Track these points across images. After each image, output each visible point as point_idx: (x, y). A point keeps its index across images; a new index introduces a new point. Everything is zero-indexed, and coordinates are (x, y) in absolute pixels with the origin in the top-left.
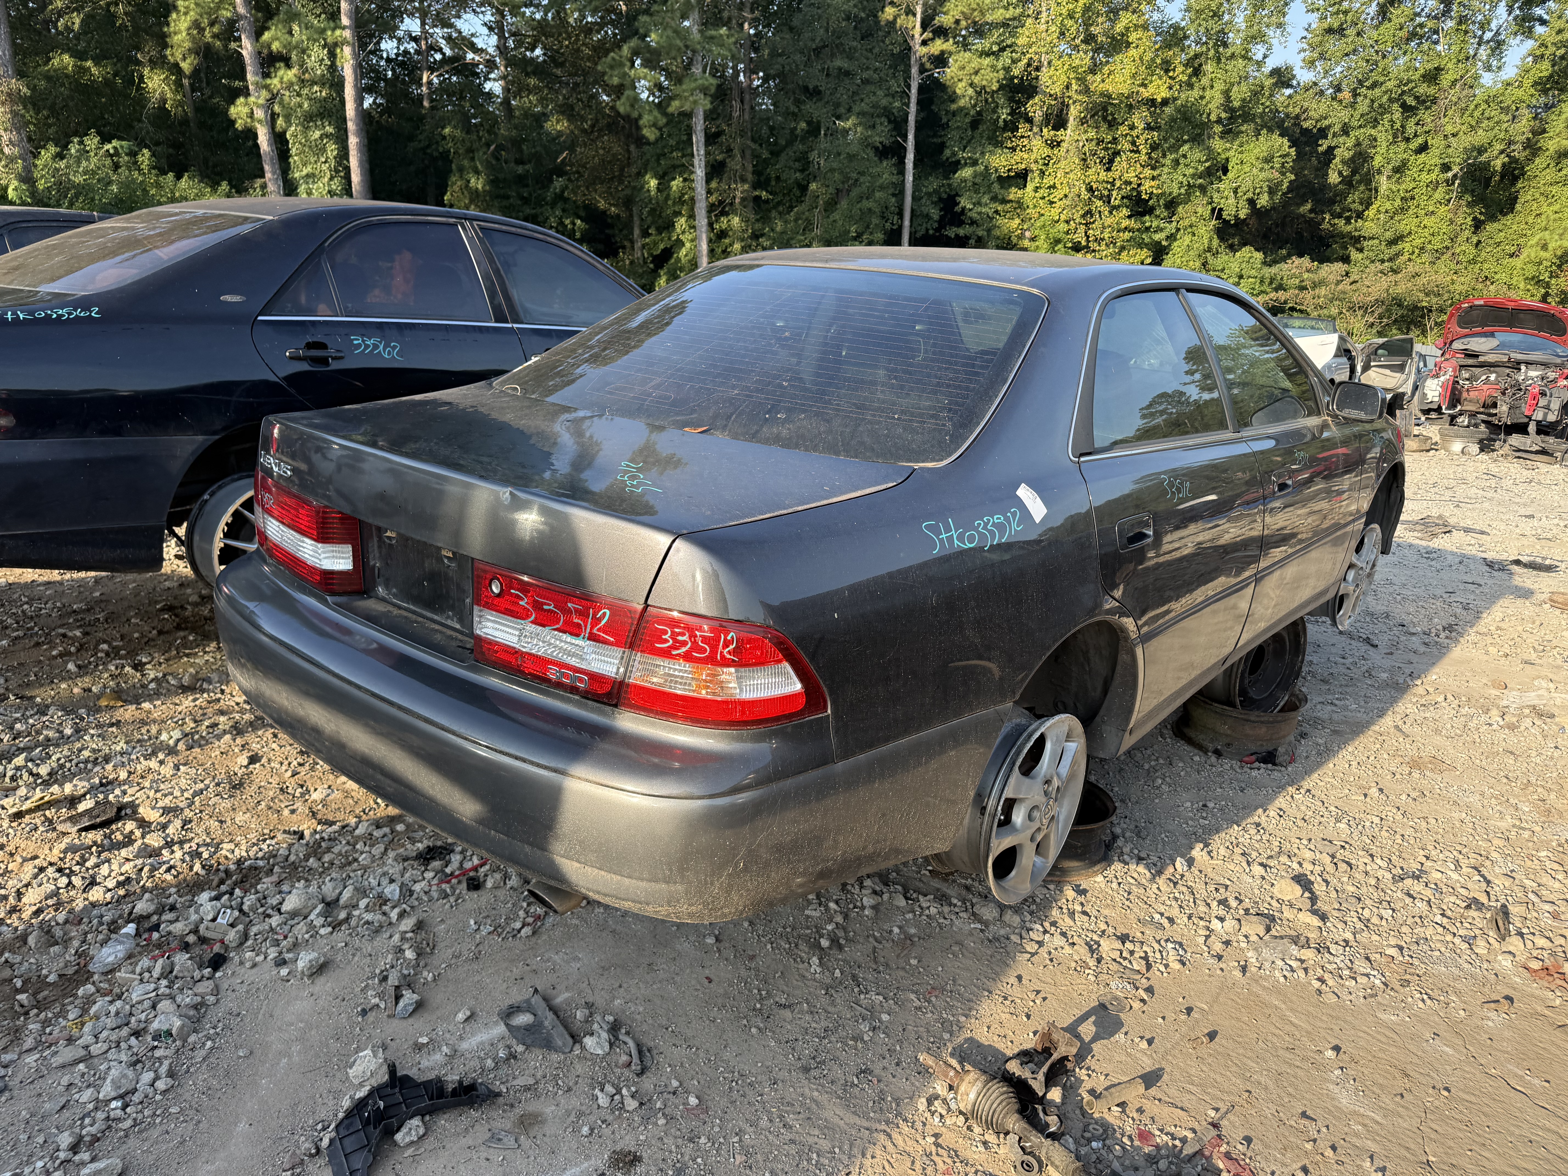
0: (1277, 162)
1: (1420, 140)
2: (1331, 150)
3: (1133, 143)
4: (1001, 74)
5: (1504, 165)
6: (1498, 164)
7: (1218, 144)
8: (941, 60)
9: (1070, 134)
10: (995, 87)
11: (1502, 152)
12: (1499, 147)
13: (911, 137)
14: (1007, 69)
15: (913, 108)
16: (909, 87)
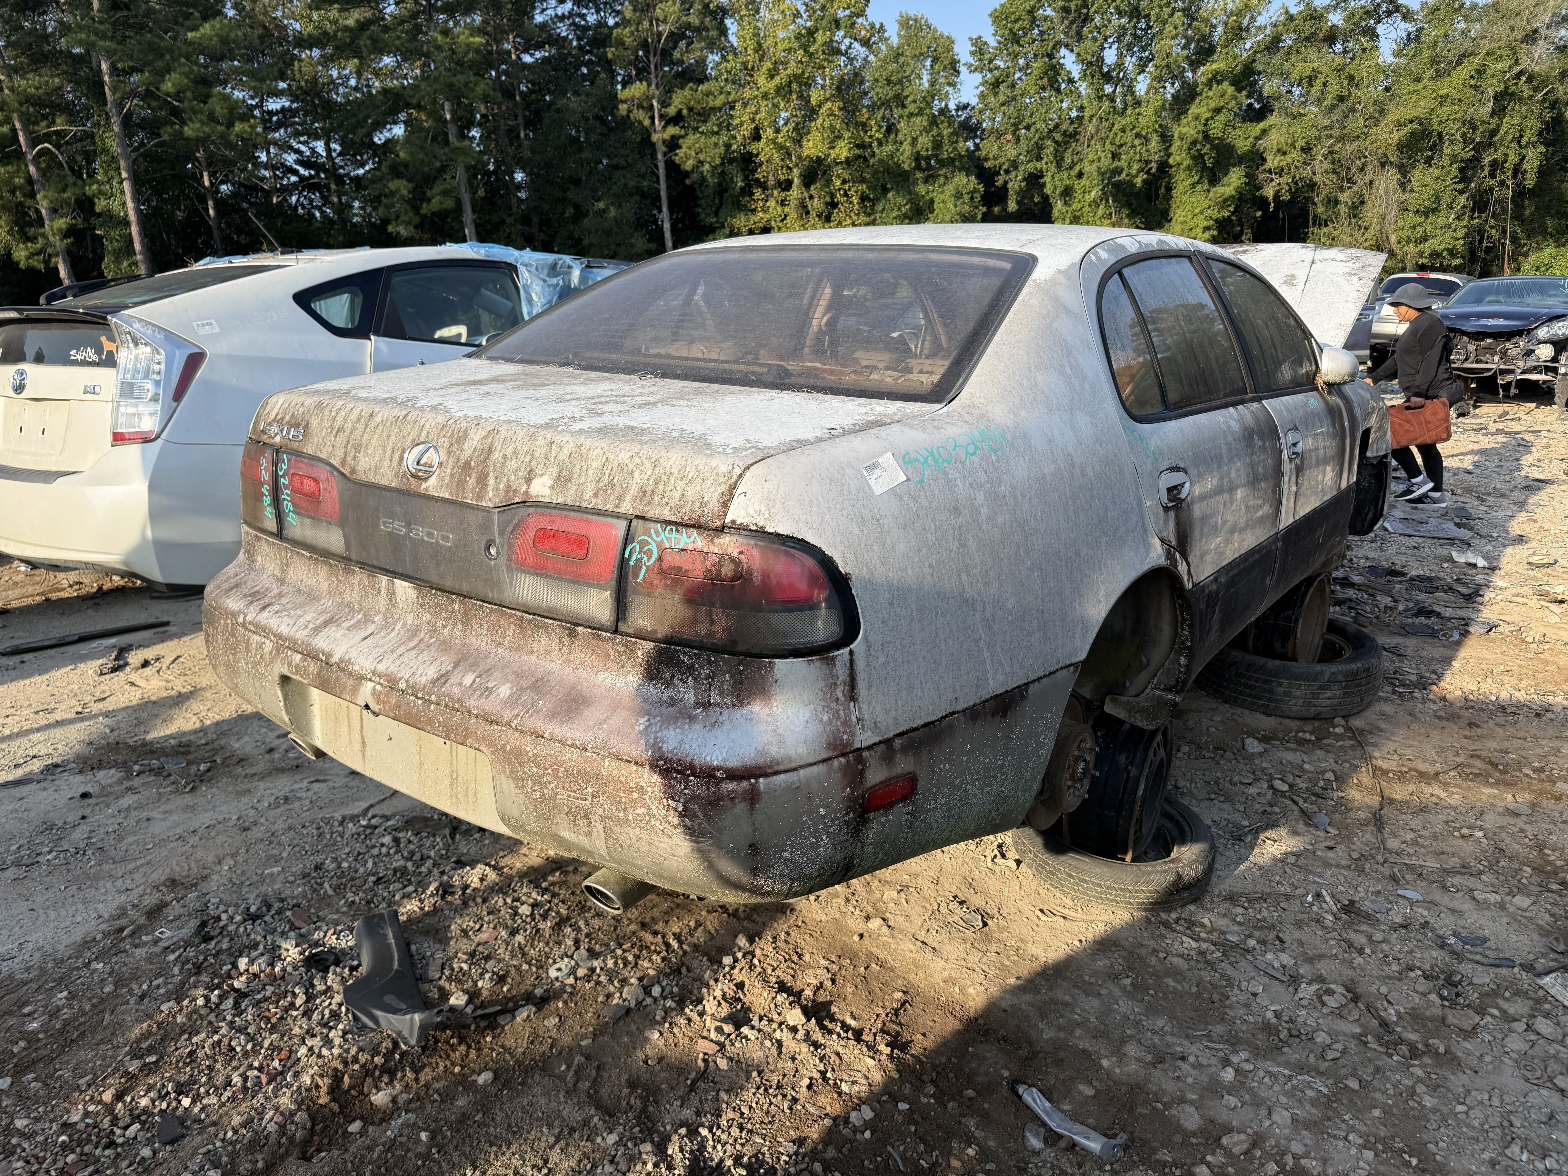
0: (966, 197)
1: (1077, 168)
2: (1006, 182)
3: (846, 195)
4: (722, 150)
5: (1144, 181)
6: (1139, 181)
7: (921, 189)
8: (673, 144)
9: (795, 193)
10: (718, 161)
11: (1141, 170)
12: (1136, 167)
13: (665, 209)
14: (728, 146)
15: (663, 185)
16: (657, 167)
